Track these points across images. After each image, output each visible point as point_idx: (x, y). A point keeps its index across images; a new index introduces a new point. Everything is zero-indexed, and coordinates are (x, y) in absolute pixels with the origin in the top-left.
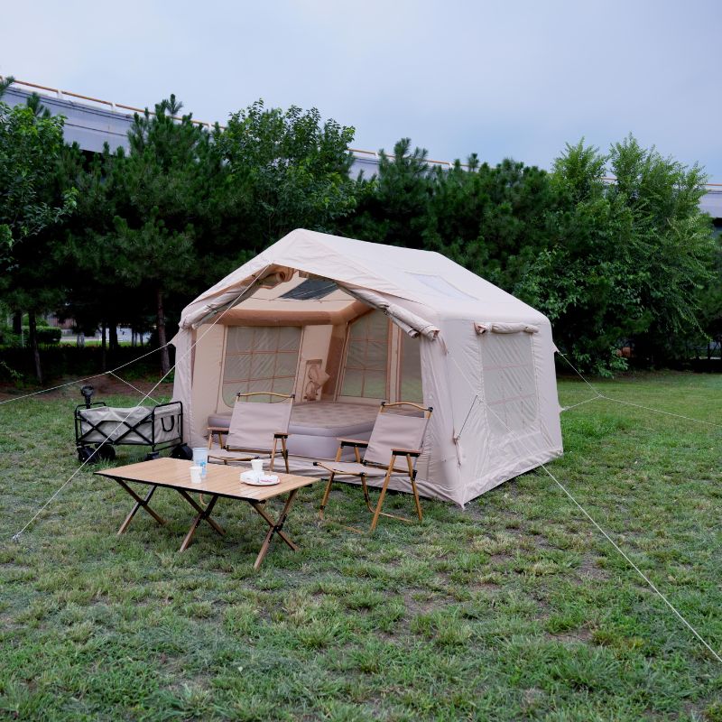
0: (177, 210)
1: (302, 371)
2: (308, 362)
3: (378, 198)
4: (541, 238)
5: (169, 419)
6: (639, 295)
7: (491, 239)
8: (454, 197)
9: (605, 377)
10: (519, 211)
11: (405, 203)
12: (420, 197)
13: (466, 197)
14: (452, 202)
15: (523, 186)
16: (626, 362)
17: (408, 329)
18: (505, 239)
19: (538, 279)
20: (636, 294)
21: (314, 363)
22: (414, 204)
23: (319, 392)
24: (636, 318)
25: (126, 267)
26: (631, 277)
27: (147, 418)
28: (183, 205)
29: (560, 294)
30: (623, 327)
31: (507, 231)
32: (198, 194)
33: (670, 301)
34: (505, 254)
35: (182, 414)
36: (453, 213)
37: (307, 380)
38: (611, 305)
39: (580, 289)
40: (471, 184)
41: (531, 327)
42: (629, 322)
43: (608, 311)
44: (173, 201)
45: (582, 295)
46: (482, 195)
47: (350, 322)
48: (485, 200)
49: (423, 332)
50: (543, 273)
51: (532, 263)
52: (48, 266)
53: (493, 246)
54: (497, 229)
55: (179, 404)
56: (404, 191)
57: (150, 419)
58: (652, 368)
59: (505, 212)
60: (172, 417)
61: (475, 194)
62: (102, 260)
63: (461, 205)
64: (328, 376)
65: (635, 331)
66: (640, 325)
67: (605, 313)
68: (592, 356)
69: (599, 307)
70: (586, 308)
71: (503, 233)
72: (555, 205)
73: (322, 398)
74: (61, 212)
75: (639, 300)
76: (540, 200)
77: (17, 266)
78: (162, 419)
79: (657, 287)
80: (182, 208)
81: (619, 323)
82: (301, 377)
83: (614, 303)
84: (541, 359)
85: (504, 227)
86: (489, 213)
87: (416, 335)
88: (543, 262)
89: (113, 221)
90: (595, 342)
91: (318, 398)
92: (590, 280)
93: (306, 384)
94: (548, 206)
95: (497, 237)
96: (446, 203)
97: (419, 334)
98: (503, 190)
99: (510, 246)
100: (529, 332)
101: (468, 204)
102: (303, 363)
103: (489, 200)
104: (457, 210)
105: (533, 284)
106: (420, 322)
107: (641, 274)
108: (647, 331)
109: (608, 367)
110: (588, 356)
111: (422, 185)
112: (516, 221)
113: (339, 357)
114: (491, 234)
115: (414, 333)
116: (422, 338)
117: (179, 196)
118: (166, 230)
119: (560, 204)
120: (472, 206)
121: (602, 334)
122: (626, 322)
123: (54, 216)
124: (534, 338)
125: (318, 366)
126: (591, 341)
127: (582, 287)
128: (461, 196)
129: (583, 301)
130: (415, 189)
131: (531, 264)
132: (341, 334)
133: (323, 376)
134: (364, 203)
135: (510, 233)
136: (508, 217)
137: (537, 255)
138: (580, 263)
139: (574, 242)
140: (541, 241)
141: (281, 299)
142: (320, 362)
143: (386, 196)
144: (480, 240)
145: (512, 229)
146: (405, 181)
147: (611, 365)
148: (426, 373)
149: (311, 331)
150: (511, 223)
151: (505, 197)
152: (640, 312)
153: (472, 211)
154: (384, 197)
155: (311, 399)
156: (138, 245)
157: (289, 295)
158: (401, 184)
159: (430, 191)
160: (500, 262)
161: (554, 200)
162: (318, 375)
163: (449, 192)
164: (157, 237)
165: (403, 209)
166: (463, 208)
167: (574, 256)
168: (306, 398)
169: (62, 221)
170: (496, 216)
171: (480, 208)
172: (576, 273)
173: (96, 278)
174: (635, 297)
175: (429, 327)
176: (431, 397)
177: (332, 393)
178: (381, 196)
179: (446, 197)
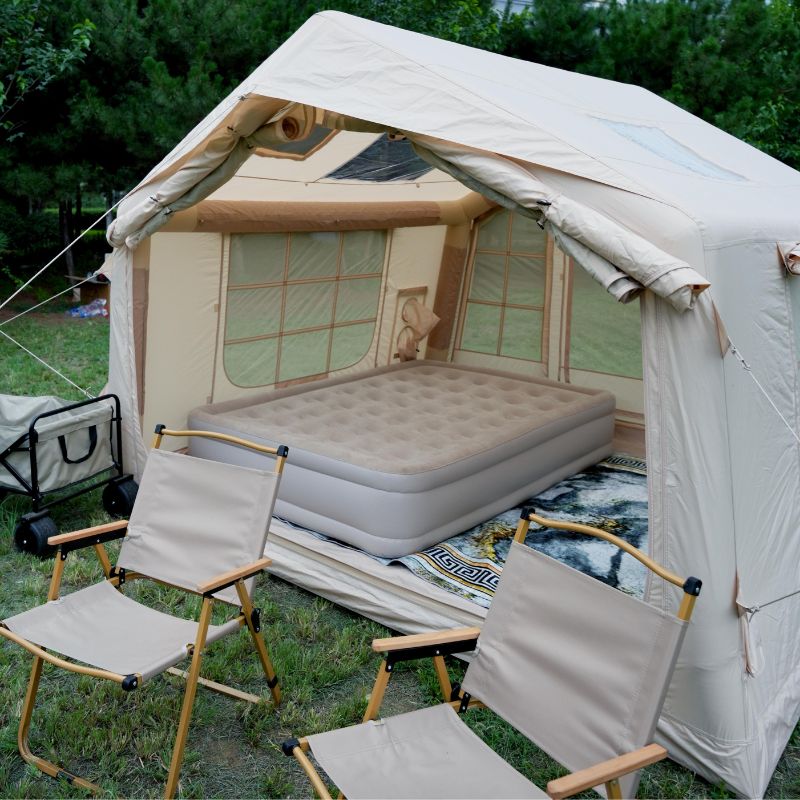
0: (239, 49)
1: (391, 307)
2: (401, 293)
3: (532, 36)
4: (757, 87)
5: (85, 435)
8: (637, 33)
10: (729, 50)
11: (568, 44)
12: (588, 38)
13: (653, 32)
14: (633, 40)
15: (731, 17)
17: (608, 276)
18: (708, 89)
21: (411, 295)
22: (581, 45)
23: (423, 346)
25: (166, 131)
27: (22, 439)
28: (248, 41)
31: (712, 78)
32: (270, 26)
35: (119, 419)
36: (635, 55)
37: (400, 325)
40: (661, 13)
44: (232, 36)
46: (676, 29)
47: (477, 220)
48: (680, 35)
49: (657, 288)
51: (749, 122)
52: (65, 133)
54: (698, 76)
55: (112, 399)
56: (568, 27)
57: (27, 444)
59: (709, 50)
60: (93, 430)
61: (667, 28)
62: (136, 124)
63: (646, 44)
64: (436, 319)
71: (706, 81)
72: (776, 43)
73: (428, 356)
74: (69, 54)
76: (757, 35)
77: (21, 134)
78: (62, 440)
80: (247, 46)
82: (388, 322)
85: (709, 73)
86: (686, 53)
87: (631, 295)
88: (764, 121)
89: (144, 65)
91: (421, 356)
93: (397, 333)
94: (766, 44)
95: (698, 87)
96: (625, 42)
97: (642, 291)
98: (704, 22)
99: (714, 100)
101: (657, 42)
102: (392, 296)
103: (687, 35)
104: (640, 51)
106: (648, 256)
111: (592, 19)
112: (725, 63)
113: (458, 282)
114: (690, 83)
115: (626, 288)
116: (650, 302)
117: (241, 29)
118: (219, 78)
119: (782, 42)
120: (662, 45)
123: (61, 61)
125: (420, 299)
128: (646, 31)
130: (582, 24)
132: (462, 242)
133: (428, 318)
134: (513, 45)
135: (716, 82)
136: (713, 59)
137: (755, 111)
140: (761, 92)
141: (330, 180)
142: (424, 291)
143: (542, 34)
144: (677, 89)
145: (719, 75)
146: (569, 13)
148: (659, 406)
149: (404, 236)
150: (719, 66)
151: (707, 31)
153: (660, 51)
154: (540, 36)
155: (407, 358)
156: (180, 100)
157: (348, 171)
158: (563, 18)
159: (602, 26)
161: (774, 36)
162: (419, 317)
163: (630, 26)
164: (207, 85)
165: (565, 52)
166: (649, 49)
168: (397, 356)
169: (71, 68)
170: (696, 58)
171: (673, 46)
173: (130, 150)
175: (676, 273)
176: (671, 481)
177: (445, 346)
178: (536, 34)
179: (625, 32)
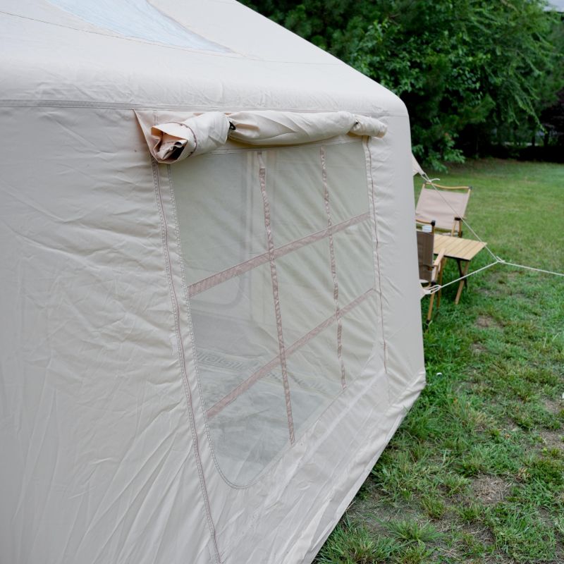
4: (371, 12)
6: (478, 80)
7: (316, 14)
9: (438, 171)
16: (461, 154)
18: (330, 12)
19: (368, 58)
20: (474, 79)
24: (474, 107)
26: (470, 59)
29: (393, 79)
30: (460, 115)
31: (333, 2)
33: (507, 88)
34: (330, 29)
38: (447, 91)
39: (415, 71)
41: (366, 121)
42: (466, 110)
43: (444, 98)
45: (417, 79)
50: (373, 52)
53: (317, 21)
58: (477, 156)
65: (473, 120)
66: (477, 113)
67: (441, 99)
68: (426, 148)
69: (435, 92)
70: (422, 93)
71: (329, 5)
75: (478, 85)
79: (495, 72)
81: (455, 111)
83: (450, 88)
84: (389, 197)
88: (372, 38)
90: (429, 131)
92: (425, 61)
95: (323, 10)
99: (336, 21)
100: (360, 136)
105: (363, 65)
107: (481, 55)
108: (484, 120)
109: (442, 160)
110: (421, 147)
114: (316, 7)
121: (437, 123)
122: (462, 110)
124: (374, 150)
126: (424, 131)
127: (417, 70)
129: (417, 87)
131: (360, 41)
135: (337, 6)
137: (365, 29)
138: (414, 42)
139: (410, 16)
144: (301, 10)
147: (446, 158)
152: (477, 99)
160: (326, 40)
167: (408, 33)
172: (410, 53)
174: (474, 83)
